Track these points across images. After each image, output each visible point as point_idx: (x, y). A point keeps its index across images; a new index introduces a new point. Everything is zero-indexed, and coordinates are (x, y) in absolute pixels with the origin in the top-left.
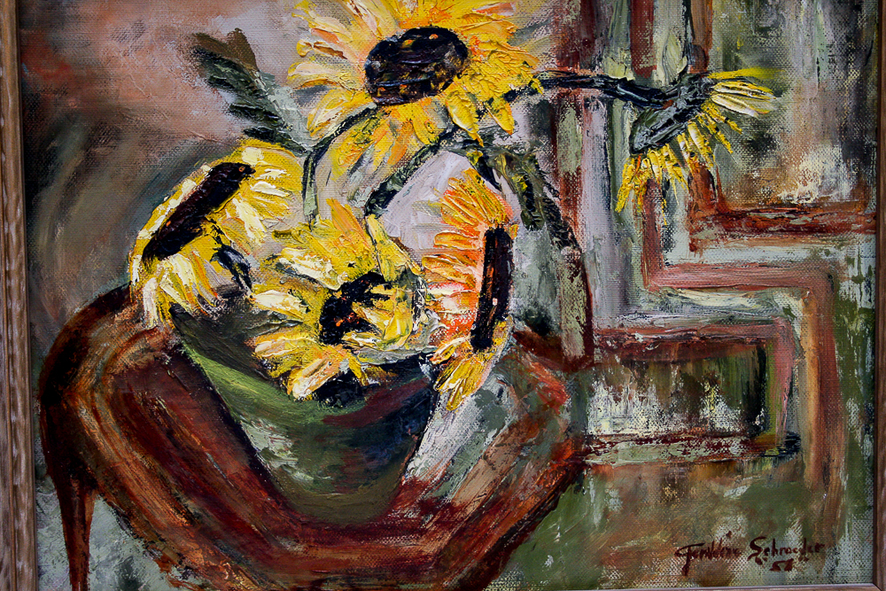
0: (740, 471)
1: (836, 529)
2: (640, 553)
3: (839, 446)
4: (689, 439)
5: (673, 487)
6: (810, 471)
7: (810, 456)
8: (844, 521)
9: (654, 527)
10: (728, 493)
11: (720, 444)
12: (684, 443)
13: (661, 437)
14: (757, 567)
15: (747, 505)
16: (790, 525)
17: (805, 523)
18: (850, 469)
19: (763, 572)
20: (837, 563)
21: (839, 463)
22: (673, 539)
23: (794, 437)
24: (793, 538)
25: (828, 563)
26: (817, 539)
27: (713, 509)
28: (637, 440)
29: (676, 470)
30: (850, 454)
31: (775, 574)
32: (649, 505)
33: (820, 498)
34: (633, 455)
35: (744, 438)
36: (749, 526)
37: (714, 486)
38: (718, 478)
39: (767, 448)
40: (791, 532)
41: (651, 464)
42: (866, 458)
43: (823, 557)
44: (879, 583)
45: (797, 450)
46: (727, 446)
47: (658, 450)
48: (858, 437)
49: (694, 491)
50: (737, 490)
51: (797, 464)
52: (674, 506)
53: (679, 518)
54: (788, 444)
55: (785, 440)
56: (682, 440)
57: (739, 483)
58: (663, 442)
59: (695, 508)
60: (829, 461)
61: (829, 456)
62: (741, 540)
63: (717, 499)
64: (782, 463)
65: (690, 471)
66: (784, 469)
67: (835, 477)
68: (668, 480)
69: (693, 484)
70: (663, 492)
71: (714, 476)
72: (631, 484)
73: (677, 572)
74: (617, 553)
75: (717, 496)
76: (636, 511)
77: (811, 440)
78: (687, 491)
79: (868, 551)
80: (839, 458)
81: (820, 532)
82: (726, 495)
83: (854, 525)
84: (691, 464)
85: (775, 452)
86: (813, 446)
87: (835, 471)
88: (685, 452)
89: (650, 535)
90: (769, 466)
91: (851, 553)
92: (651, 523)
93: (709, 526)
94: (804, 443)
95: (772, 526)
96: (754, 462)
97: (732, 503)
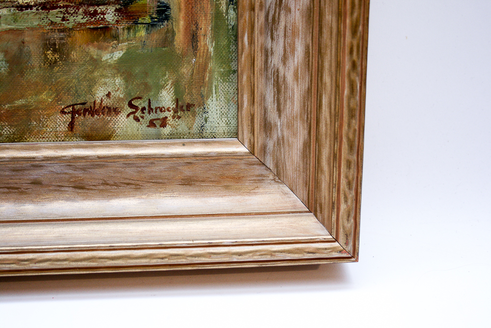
0: (116, 37)
1: (204, 90)
2: (28, 111)
3: (206, 15)
4: (67, 7)
5: (55, 51)
6: (180, 39)
7: (179, 24)
8: (212, 84)
9: (39, 87)
10: (106, 57)
11: (96, 11)
12: (62, 10)
13: (40, 4)
14: (135, 124)
15: (124, 68)
16: (163, 87)
17: (176, 85)
18: (216, 37)
19: (142, 127)
20: (206, 121)
21: (206, 31)
22: (58, 99)
23: (164, 6)
24: (166, 98)
25: (198, 121)
26: (187, 99)
27: (93, 72)
28: (17, 7)
29: (56, 35)
30: (216, 23)
31: (152, 130)
32: (33, 67)
33: (189, 62)
34: (15, 21)
35: (118, 7)
36: (127, 87)
37: (93, 51)
38: (95, 43)
39: (140, 16)
40: (164, 93)
41: (32, 29)
42: (230, 27)
43: (194, 115)
44: (240, 137)
45: (167, 18)
46: (103, 14)
47: (38, 16)
48: (223, 7)
49: (74, 55)
50: (114, 55)
51: (168, 32)
52: (56, 69)
53: (62, 79)
54: (160, 12)
55: (156, 9)
56: (60, 7)
57: (115, 48)
58: (42, 9)
59: (76, 71)
60: (197, 29)
61: (197, 24)
62: (120, 99)
63: (96, 63)
64: (155, 30)
65: (69, 36)
66: (156, 36)
67: (202, 43)
68: (49, 45)
69: (73, 48)
70: (46, 55)
71: (92, 42)
72: (15, 48)
73: (64, 128)
74: (7, 111)
75: (96, 60)
76: (22, 73)
77: (180, 9)
78: (68, 55)
79: (233, 110)
80: (206, 27)
81: (191, 94)
82: (104, 59)
83: (220, 88)
84: (70, 29)
85: (148, 20)
86: (182, 14)
87: (202, 38)
88: (63, 19)
89: (36, 95)
90: (142, 33)
91: (218, 111)
92: (36, 84)
93: (90, 87)
94: (174, 12)
95: (147, 87)
96: (129, 29)
97: (110, 66)
